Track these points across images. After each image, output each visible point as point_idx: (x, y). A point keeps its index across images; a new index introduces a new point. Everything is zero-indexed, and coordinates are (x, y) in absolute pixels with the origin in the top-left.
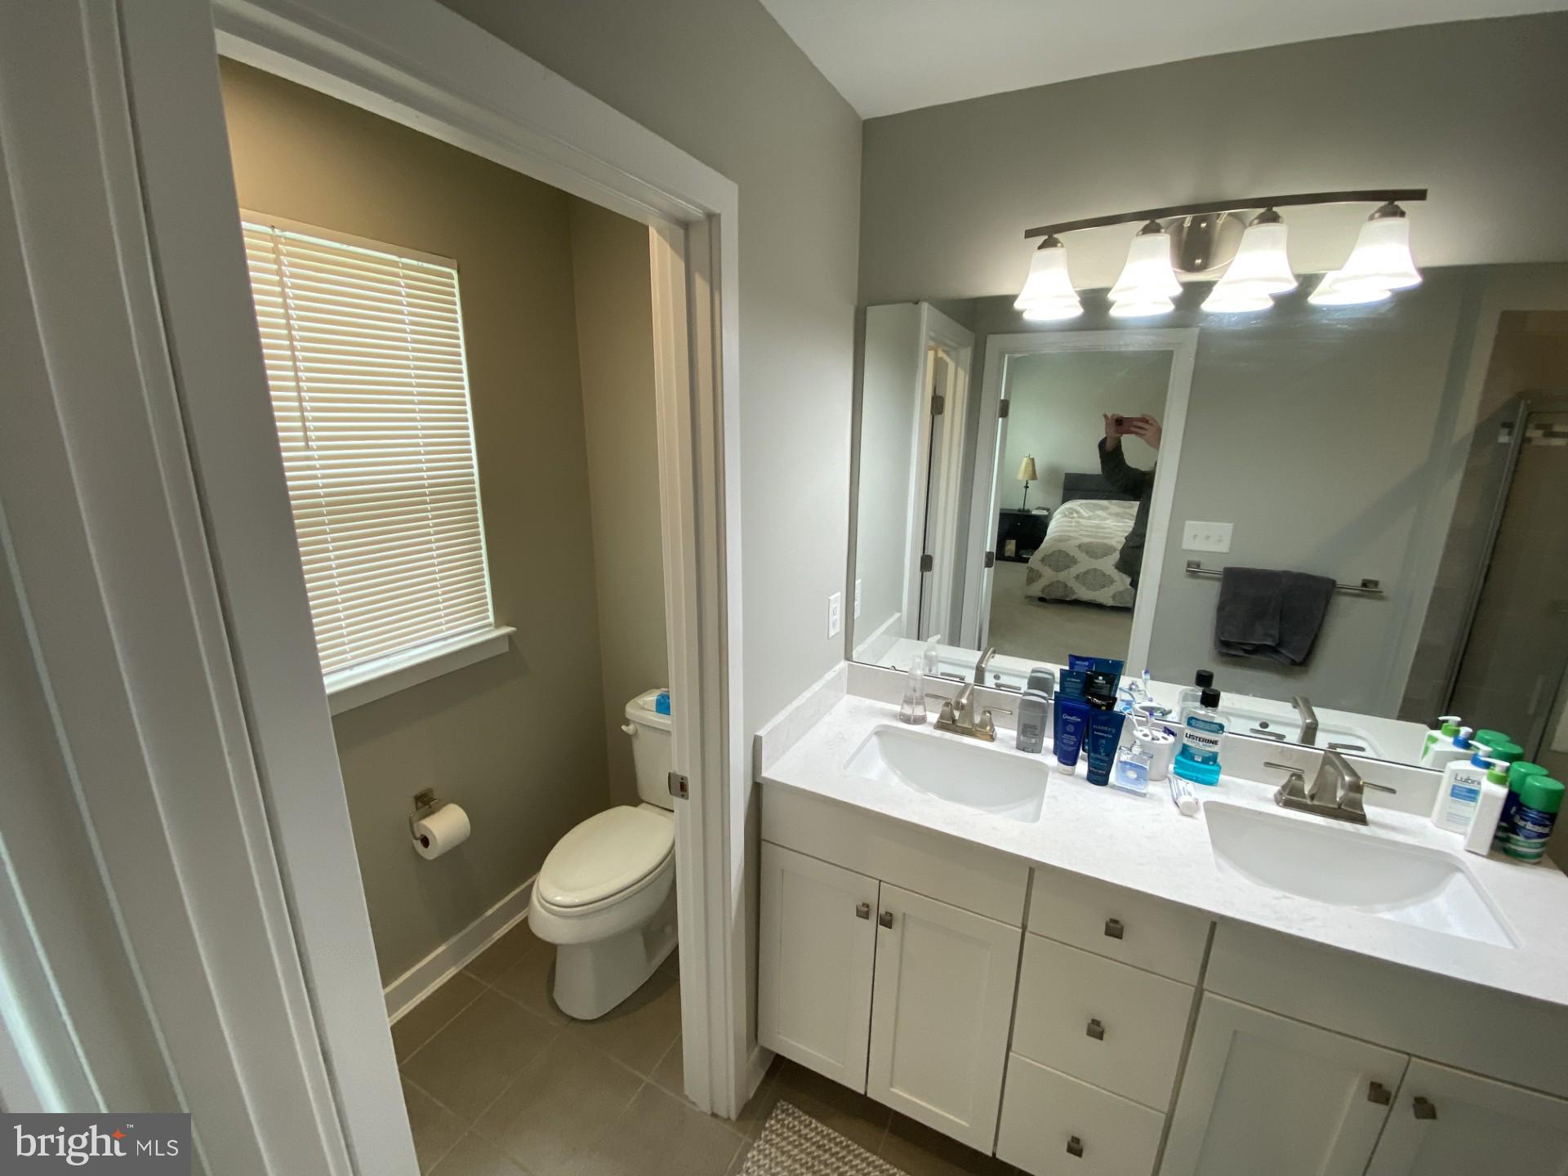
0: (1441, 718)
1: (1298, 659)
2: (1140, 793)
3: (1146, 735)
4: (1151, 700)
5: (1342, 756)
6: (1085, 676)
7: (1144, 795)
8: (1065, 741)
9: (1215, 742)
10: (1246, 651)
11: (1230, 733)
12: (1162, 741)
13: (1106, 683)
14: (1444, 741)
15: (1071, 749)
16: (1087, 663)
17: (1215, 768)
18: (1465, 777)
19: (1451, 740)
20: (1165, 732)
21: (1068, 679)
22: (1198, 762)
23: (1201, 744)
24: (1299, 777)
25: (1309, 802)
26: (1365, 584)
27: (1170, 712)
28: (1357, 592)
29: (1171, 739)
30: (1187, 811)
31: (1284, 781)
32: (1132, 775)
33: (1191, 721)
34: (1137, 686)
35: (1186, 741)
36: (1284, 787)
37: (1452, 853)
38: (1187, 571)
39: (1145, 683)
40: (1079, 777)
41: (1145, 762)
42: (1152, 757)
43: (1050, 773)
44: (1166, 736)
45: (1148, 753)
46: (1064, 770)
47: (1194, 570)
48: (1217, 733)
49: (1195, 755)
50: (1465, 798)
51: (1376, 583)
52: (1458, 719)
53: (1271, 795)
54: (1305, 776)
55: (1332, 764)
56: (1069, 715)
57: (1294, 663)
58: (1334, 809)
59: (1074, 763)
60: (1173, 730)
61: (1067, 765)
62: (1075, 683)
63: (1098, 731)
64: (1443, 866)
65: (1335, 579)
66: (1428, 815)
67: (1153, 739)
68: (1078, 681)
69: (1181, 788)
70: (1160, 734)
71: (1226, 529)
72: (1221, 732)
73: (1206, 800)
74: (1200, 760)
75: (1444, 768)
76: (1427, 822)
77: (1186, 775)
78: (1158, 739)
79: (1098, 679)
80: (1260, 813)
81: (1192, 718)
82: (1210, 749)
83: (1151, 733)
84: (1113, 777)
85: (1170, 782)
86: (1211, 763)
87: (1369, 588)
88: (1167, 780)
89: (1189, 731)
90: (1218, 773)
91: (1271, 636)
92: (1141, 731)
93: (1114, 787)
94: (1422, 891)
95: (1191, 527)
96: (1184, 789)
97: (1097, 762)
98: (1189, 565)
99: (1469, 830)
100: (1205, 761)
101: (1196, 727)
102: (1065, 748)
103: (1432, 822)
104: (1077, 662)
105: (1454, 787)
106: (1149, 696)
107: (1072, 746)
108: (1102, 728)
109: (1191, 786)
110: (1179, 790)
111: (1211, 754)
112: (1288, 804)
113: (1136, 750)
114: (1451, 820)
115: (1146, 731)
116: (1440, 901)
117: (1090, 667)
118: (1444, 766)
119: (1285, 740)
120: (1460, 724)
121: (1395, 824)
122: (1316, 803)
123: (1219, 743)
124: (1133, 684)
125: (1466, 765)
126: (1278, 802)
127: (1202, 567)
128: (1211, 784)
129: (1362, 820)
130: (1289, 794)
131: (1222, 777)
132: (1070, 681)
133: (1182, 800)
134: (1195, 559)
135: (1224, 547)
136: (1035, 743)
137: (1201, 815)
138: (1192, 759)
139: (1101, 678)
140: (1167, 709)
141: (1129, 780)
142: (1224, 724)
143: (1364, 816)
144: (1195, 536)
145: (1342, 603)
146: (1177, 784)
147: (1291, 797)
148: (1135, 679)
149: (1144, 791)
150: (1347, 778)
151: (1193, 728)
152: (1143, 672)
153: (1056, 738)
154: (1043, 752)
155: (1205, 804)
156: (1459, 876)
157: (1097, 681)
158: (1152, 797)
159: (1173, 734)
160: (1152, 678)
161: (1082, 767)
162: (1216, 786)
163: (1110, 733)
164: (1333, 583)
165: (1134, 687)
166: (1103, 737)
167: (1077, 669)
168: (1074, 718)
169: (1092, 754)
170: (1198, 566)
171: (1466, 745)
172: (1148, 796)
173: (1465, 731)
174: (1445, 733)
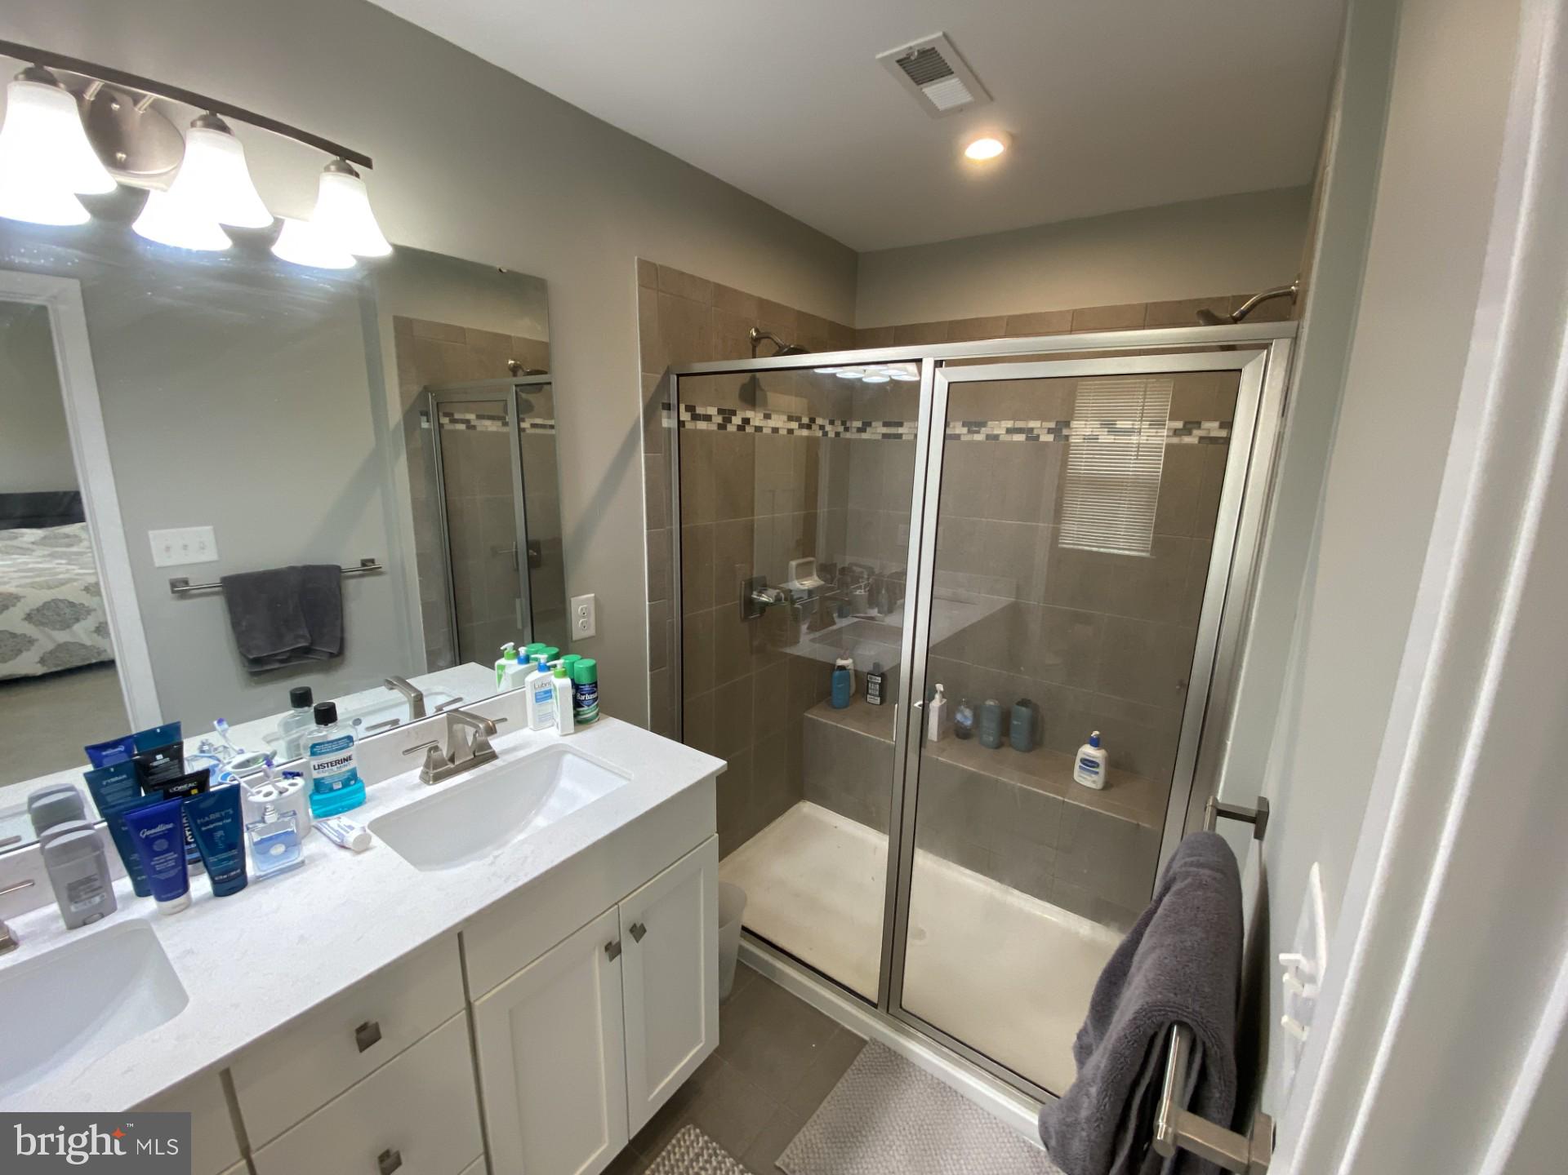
0: (502, 648)
1: (334, 651)
2: (298, 863)
3: (268, 794)
4: (241, 752)
5: (462, 709)
6: (132, 764)
7: (303, 862)
8: (158, 868)
9: (349, 759)
10: (282, 661)
11: (360, 740)
12: (292, 790)
13: (171, 760)
14: (511, 665)
15: (172, 873)
16: (121, 748)
17: (357, 786)
18: (540, 684)
19: (515, 661)
20: (286, 778)
21: (104, 783)
22: (339, 789)
23: (335, 768)
24: (436, 748)
25: (451, 766)
26: (364, 563)
27: (274, 754)
28: (357, 573)
29: (299, 781)
30: (362, 847)
31: (423, 759)
32: (279, 849)
33: (315, 750)
34: (210, 745)
35: (316, 775)
36: (427, 766)
37: (556, 743)
38: (173, 592)
39: (224, 736)
40: (203, 900)
41: (287, 825)
42: (295, 814)
43: (154, 927)
44: (291, 781)
45: (286, 811)
46: (175, 907)
47: (180, 589)
48: (348, 747)
49: (331, 784)
50: (545, 699)
51: (372, 561)
52: (512, 644)
53: (417, 780)
54: (440, 745)
55: (460, 721)
56: (149, 829)
57: (332, 655)
58: (472, 759)
59: (185, 888)
60: (296, 771)
61: (178, 896)
62: (119, 785)
63: (207, 824)
64: (553, 755)
65: (339, 564)
66: (525, 725)
67: (281, 793)
68: (124, 776)
69: (337, 828)
70: (285, 784)
71: (206, 533)
72: (351, 744)
73: (367, 823)
74: (340, 786)
75: (524, 684)
76: (526, 733)
77: (331, 810)
78: (287, 790)
79: (156, 760)
80: (421, 802)
81: (314, 746)
82: (344, 769)
83: (276, 788)
84: (251, 869)
85: (319, 829)
86: (353, 782)
87: (368, 567)
88: (314, 830)
89: (315, 762)
90: (362, 789)
91: (303, 637)
92: (259, 792)
93: (259, 880)
94: (550, 783)
95: (158, 539)
96: (339, 826)
97: (225, 864)
98: (173, 584)
99: (558, 720)
100: (346, 784)
101: (320, 754)
102: (163, 877)
103: (531, 729)
104: (104, 753)
105: (536, 694)
106: (237, 748)
107: (173, 867)
108: (212, 817)
109: (345, 819)
110: (336, 831)
111: (349, 774)
112: (437, 778)
113: (271, 818)
114: (543, 720)
115: (269, 788)
116: (565, 783)
117: (129, 751)
118: (523, 683)
119: (401, 723)
120: (516, 648)
121: (511, 745)
122: (457, 763)
123: (353, 757)
124: (203, 744)
125: (536, 675)
126: (427, 782)
127: (191, 584)
128: (360, 804)
129: (493, 756)
130: (434, 769)
131: (368, 790)
132: (107, 784)
133: (351, 838)
134: (180, 575)
135: (210, 555)
136: (102, 902)
137: (376, 841)
138: (331, 790)
139: (159, 757)
140: (268, 753)
141: (278, 858)
142: (351, 734)
143: (494, 752)
144: (168, 549)
145: (351, 586)
146: (329, 826)
147: (437, 770)
148: (204, 737)
149: (300, 859)
150: (481, 726)
151: (320, 757)
152: (215, 723)
153: (133, 873)
154: (119, 906)
155: (369, 827)
156: (568, 758)
157: (155, 764)
158: (312, 859)
159: (298, 775)
160: (231, 724)
161: (200, 884)
162: (366, 803)
163: (227, 816)
164: (338, 568)
165: (206, 748)
166: (216, 829)
167: (107, 763)
168: (161, 828)
169: (212, 859)
170: (186, 582)
171: (527, 660)
172: (307, 862)
173: (522, 650)
174: (508, 659)
